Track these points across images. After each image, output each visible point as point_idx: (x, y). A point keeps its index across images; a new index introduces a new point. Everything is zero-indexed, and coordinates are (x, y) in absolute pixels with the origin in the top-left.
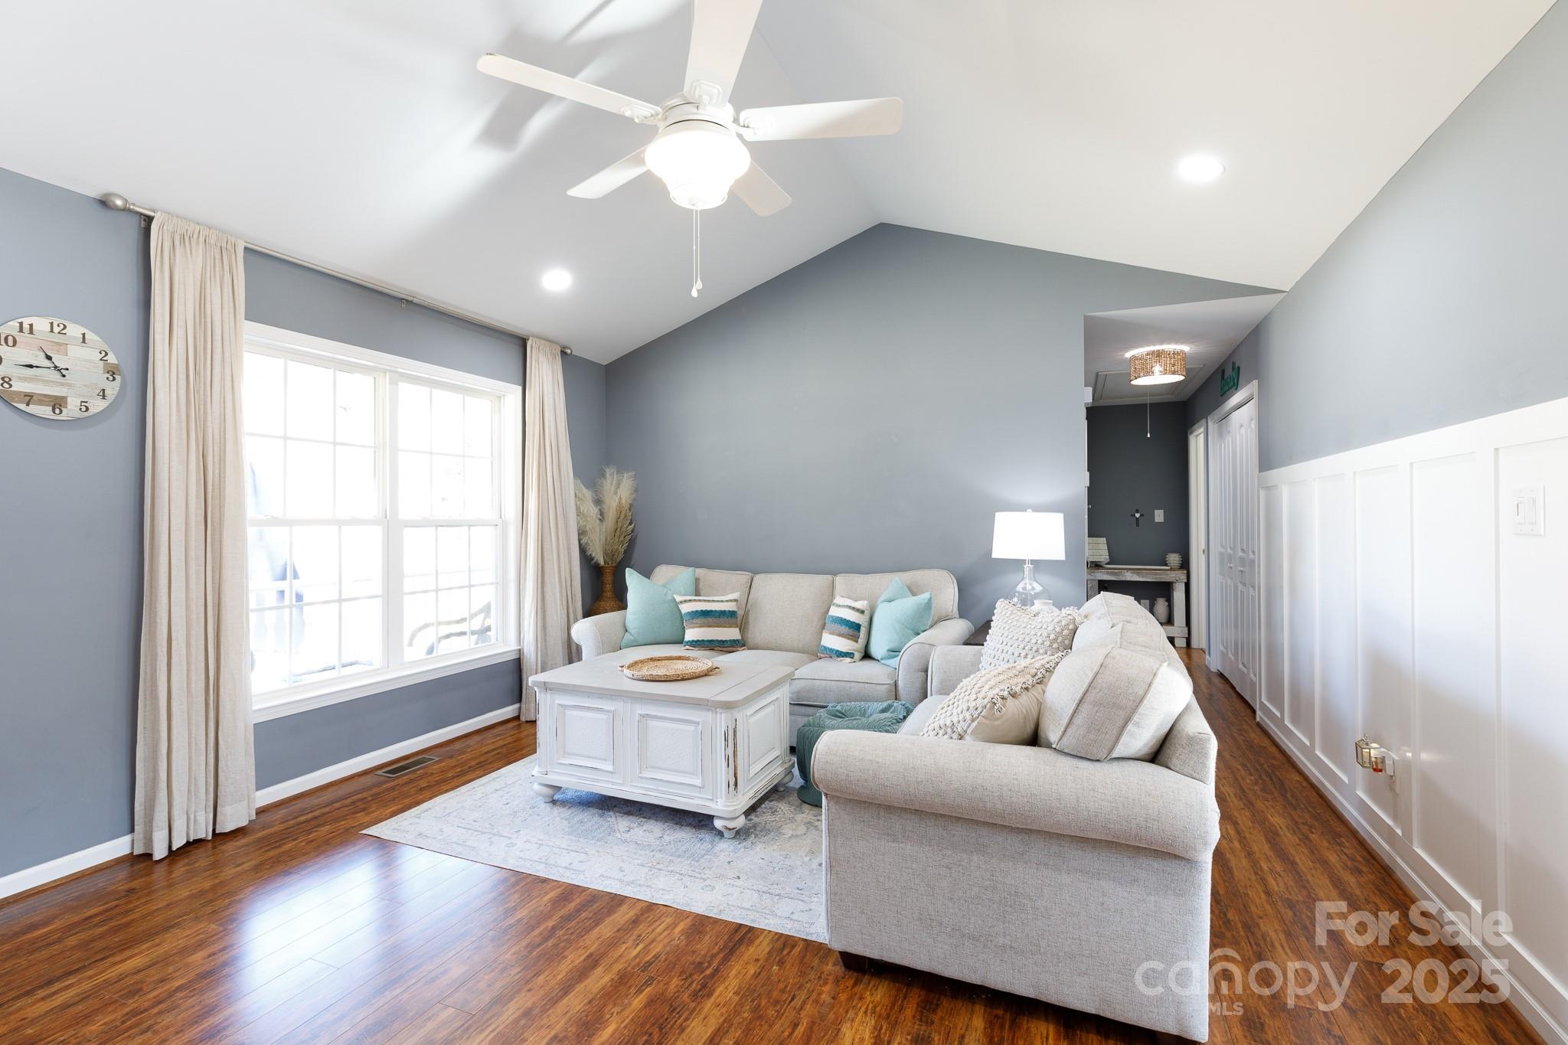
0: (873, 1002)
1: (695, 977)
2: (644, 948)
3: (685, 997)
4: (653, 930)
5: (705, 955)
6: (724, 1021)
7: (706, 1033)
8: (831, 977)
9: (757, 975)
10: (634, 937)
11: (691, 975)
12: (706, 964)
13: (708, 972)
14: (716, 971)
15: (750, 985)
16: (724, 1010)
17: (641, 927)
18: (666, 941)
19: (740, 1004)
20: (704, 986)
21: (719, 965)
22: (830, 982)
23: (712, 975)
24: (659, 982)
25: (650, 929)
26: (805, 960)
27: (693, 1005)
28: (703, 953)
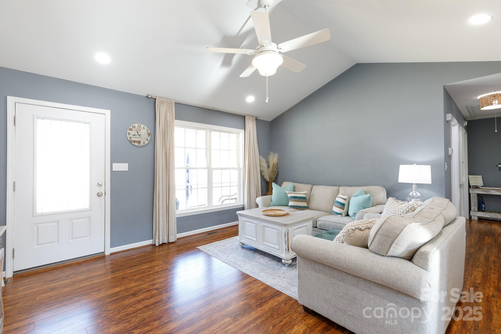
0: (308, 322)
1: (259, 301)
2: (249, 290)
3: (254, 306)
4: (254, 286)
5: (265, 296)
6: (262, 315)
7: (255, 316)
8: (299, 312)
9: (277, 305)
10: (248, 287)
11: (258, 300)
12: (264, 299)
13: (263, 301)
14: (266, 301)
15: (273, 307)
16: (263, 312)
17: (251, 285)
18: (256, 290)
19: (268, 311)
20: (261, 304)
21: (268, 300)
22: (298, 313)
23: (264, 302)
24: (249, 300)
25: (253, 286)
26: (293, 305)
27: (255, 308)
28: (264, 295)
